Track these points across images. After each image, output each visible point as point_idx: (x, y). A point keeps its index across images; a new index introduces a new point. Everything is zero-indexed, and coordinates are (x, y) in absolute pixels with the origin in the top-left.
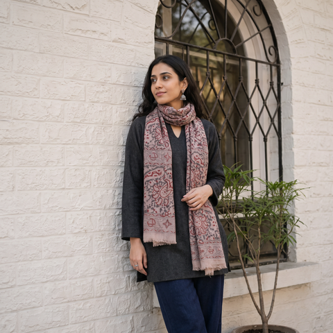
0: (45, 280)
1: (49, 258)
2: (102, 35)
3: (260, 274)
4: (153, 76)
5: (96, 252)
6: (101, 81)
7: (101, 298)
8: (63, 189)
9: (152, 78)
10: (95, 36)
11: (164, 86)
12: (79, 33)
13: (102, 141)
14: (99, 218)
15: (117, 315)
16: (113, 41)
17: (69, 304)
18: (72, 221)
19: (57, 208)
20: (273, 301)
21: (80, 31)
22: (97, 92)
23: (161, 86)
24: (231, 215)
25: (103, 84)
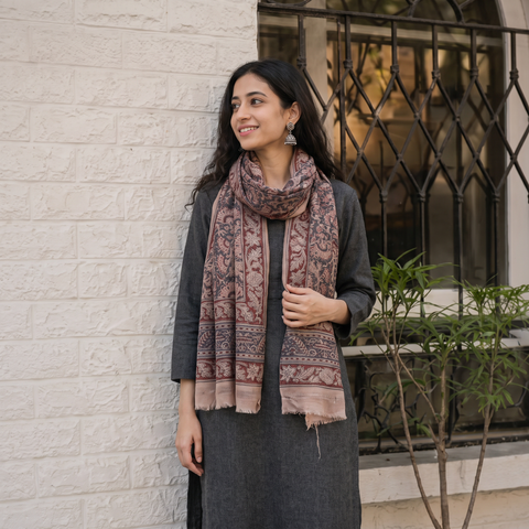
0: (39, 453)
1: (48, 417)
2: (150, 22)
3: (445, 461)
4: (236, 98)
5: (136, 409)
6: (147, 106)
7: (145, 491)
8: (74, 298)
9: (233, 102)
10: (136, 24)
11: (253, 117)
12: (105, 21)
13: (149, 214)
14: (141, 350)
15: (174, 522)
16: (173, 31)
17: (84, 497)
18: (90, 354)
19: (62, 332)
20: (470, 511)
21: (106, 19)
22: (139, 126)
23: (247, 116)
24: (392, 347)
25: (151, 111)
